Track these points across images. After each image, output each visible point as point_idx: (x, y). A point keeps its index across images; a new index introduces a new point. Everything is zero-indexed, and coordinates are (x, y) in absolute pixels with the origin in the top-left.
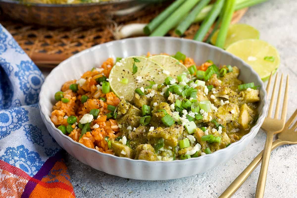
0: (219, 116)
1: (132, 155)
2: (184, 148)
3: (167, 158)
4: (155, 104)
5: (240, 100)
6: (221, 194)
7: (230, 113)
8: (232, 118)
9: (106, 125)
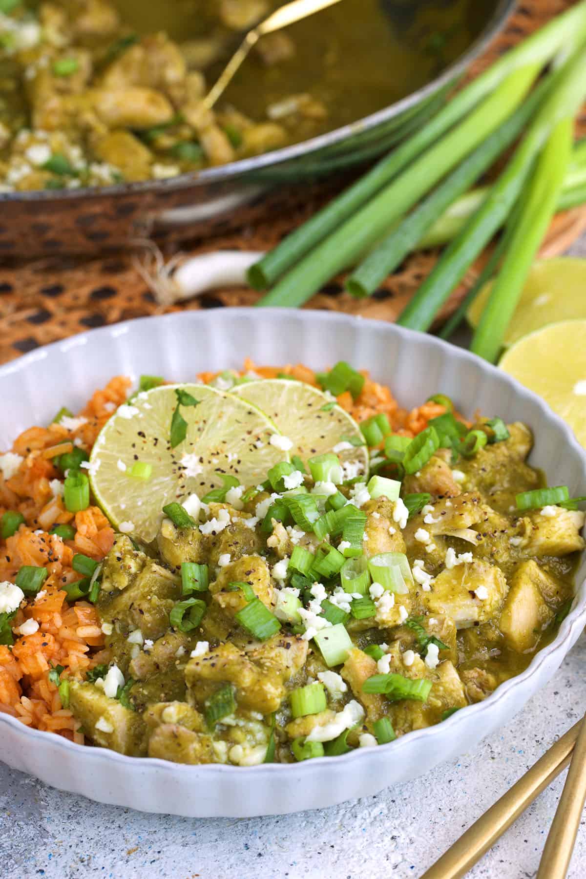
0: (434, 604)
1: (132, 732)
2: (305, 716)
3: (244, 749)
4: (225, 560)
5: (517, 547)
6: (426, 867)
7: (473, 595)
8: (480, 613)
9: (63, 623)
